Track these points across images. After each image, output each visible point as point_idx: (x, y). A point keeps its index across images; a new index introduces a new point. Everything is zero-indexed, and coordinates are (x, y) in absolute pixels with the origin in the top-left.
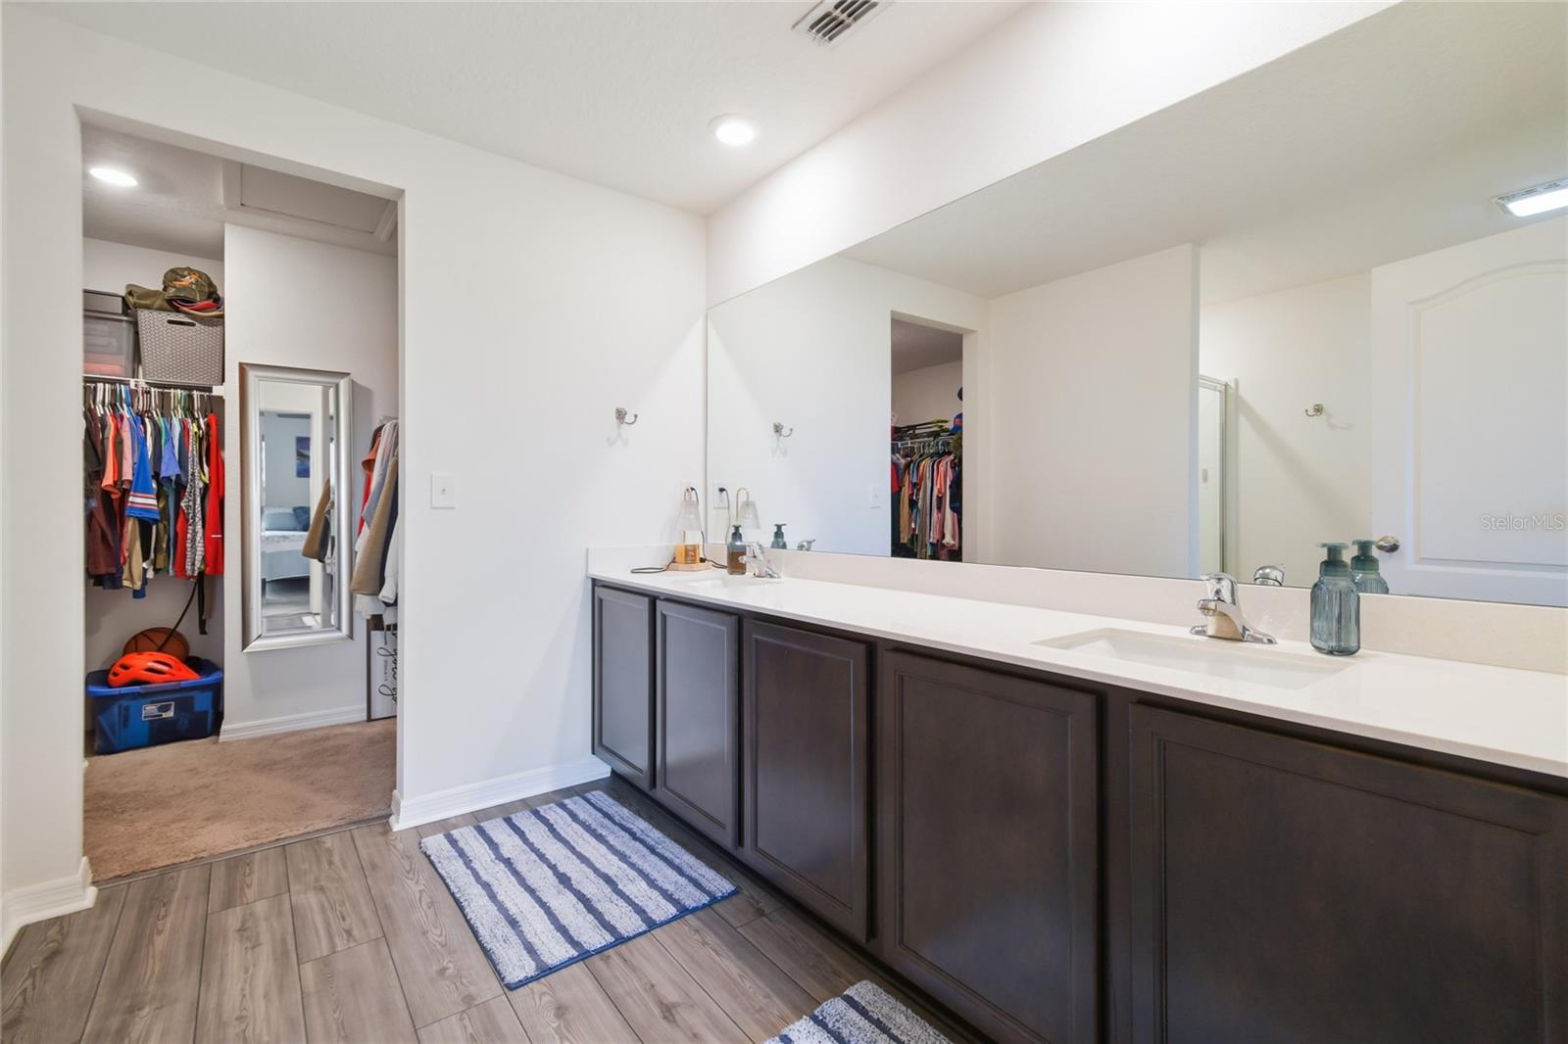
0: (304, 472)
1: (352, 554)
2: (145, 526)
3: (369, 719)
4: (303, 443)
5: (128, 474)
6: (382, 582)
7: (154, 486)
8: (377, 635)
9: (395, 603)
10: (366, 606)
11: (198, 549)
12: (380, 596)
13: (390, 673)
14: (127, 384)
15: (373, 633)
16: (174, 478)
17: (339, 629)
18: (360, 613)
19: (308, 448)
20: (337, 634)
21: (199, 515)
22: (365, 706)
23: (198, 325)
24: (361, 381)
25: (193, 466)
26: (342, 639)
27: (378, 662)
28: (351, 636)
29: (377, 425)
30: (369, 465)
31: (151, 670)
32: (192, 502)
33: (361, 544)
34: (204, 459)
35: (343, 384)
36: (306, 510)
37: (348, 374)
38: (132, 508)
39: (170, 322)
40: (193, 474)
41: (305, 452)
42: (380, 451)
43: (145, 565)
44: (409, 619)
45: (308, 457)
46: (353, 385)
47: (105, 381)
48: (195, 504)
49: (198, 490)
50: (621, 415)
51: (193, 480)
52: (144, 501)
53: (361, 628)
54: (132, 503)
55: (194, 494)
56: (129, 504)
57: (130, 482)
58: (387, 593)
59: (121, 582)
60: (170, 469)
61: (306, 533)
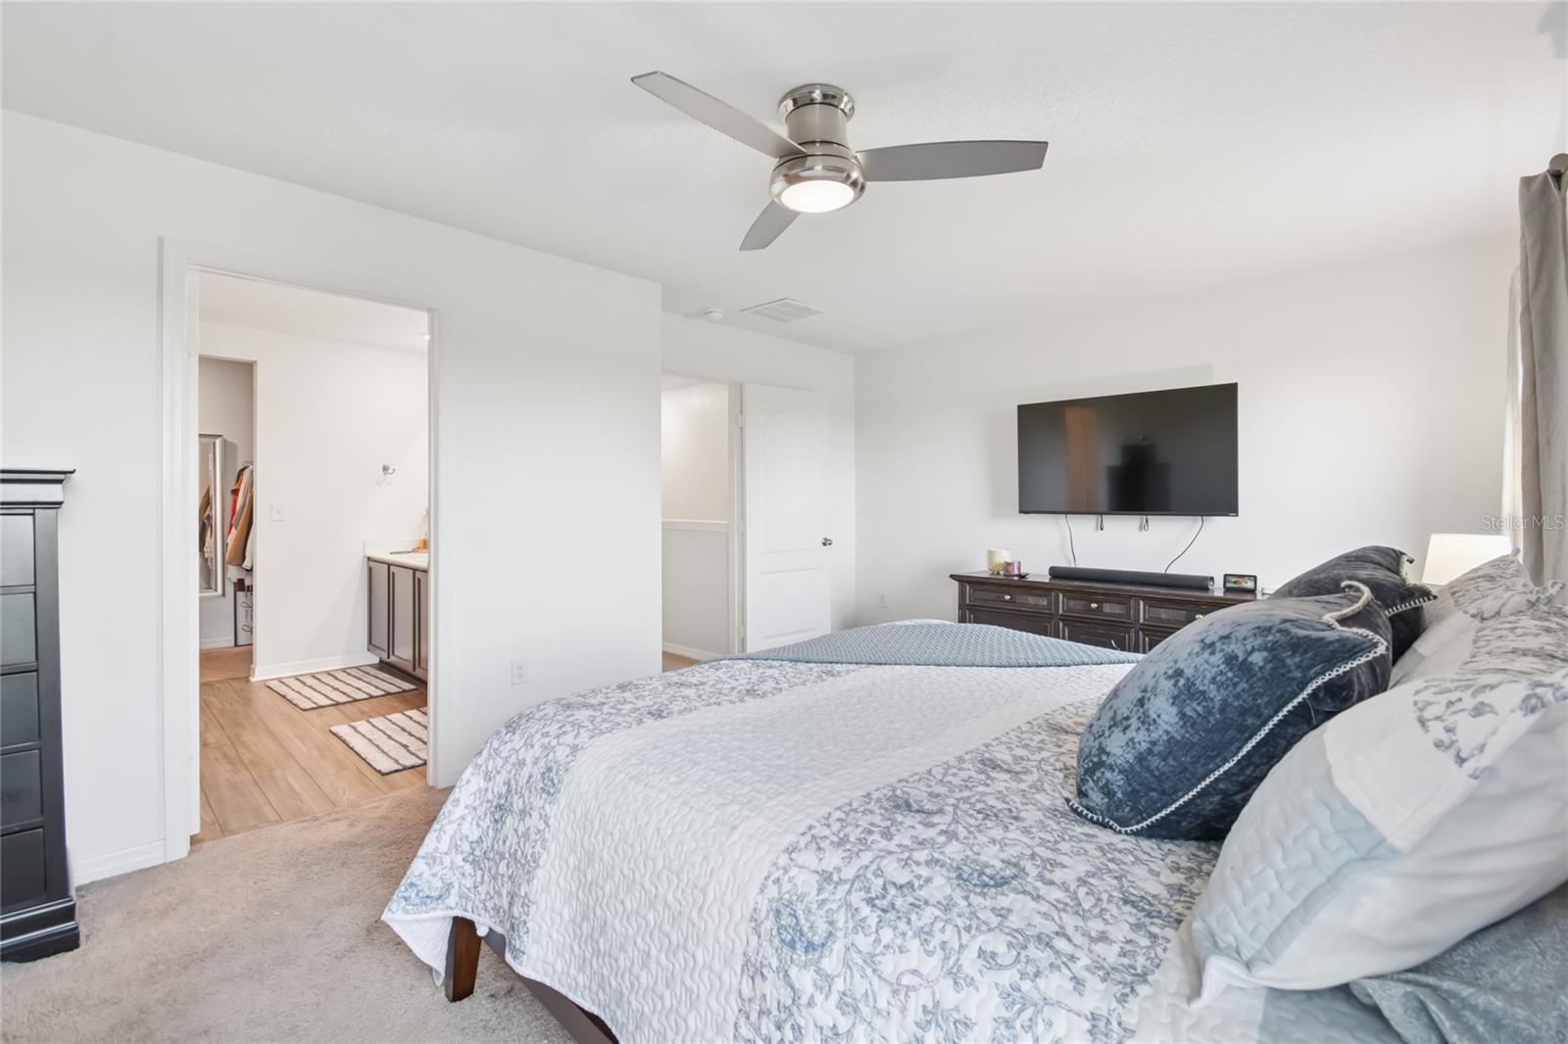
1: (225, 545)
3: (236, 645)
6: (244, 558)
8: (241, 595)
9: (251, 570)
10: (234, 573)
12: (243, 566)
13: (249, 617)
15: (238, 593)
17: (216, 590)
18: (229, 579)
20: (215, 594)
22: (233, 638)
24: (229, 439)
26: (217, 597)
27: (241, 611)
28: (224, 595)
29: (240, 467)
30: (235, 492)
33: (231, 539)
35: (218, 441)
37: (220, 436)
42: (243, 485)
44: (260, 582)
46: (225, 443)
50: (385, 469)
53: (230, 589)
58: (247, 564)
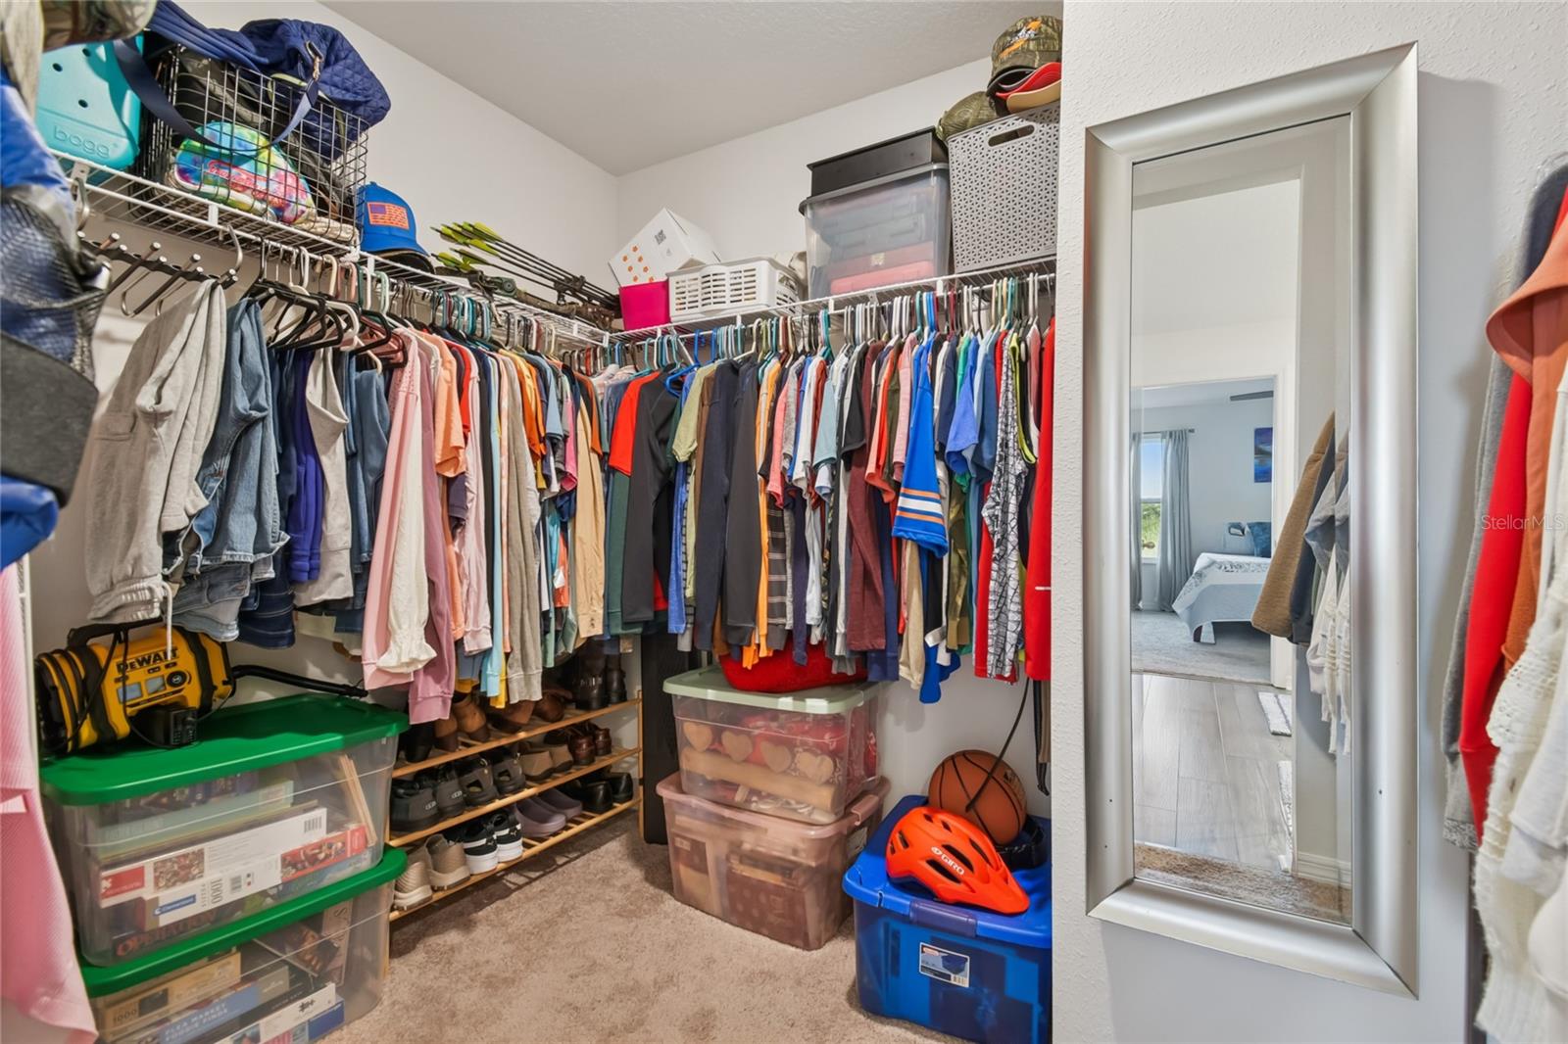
0: (1263, 475)
2: (930, 559)
4: (1264, 435)
5: (899, 455)
7: (940, 472)
11: (1011, 616)
14: (931, 288)
16: (968, 454)
19: (1270, 442)
21: (1013, 538)
23: (1037, 126)
25: (1007, 426)
31: (935, 864)
32: (999, 509)
34: (1031, 410)
36: (1265, 528)
38: (901, 518)
39: (994, 141)
40: (1005, 445)
41: (1265, 448)
43: (930, 641)
45: (1269, 454)
47: (900, 292)
48: (1005, 512)
49: (1012, 479)
51: (1004, 458)
52: (923, 506)
54: (903, 509)
55: (1007, 490)
56: (898, 513)
57: (902, 466)
59: (897, 670)
60: (963, 438)
61: (1268, 561)
